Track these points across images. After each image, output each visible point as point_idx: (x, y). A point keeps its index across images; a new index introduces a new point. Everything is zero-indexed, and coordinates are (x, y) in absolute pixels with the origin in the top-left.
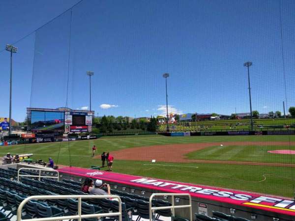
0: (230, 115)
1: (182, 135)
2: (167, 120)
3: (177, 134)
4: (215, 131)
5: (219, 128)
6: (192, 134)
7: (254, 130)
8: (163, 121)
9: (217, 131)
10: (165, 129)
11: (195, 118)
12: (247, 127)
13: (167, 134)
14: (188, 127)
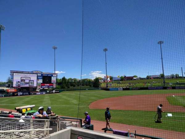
1: (117, 90)
4: (139, 87)
6: (124, 89)
7: (166, 86)
8: (102, 81)
9: (141, 87)
10: (105, 86)
12: (160, 84)
13: (107, 89)
14: (120, 85)
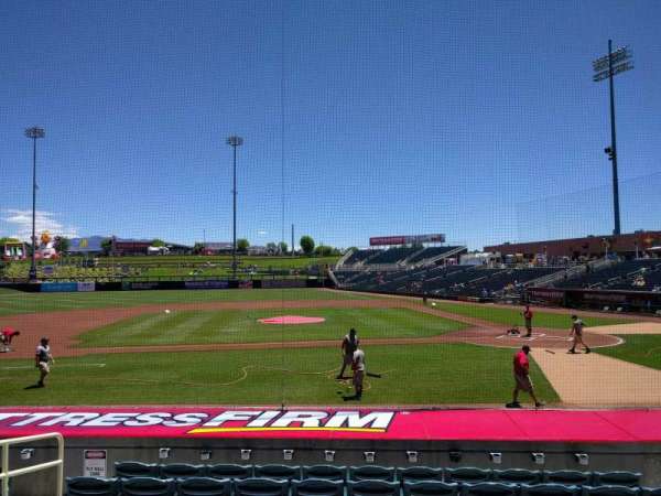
0: (191, 244)
1: (75, 288)
2: (31, 249)
3: (59, 287)
4: (157, 279)
5: (166, 273)
6: (99, 287)
7: (237, 278)
8: (19, 253)
9: (162, 280)
10: (25, 274)
11: (111, 248)
12: (223, 273)
13: (28, 286)
14: (90, 270)
